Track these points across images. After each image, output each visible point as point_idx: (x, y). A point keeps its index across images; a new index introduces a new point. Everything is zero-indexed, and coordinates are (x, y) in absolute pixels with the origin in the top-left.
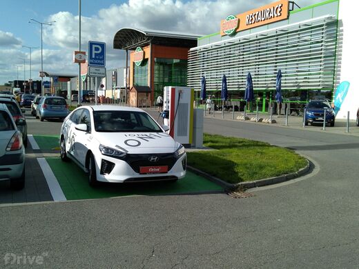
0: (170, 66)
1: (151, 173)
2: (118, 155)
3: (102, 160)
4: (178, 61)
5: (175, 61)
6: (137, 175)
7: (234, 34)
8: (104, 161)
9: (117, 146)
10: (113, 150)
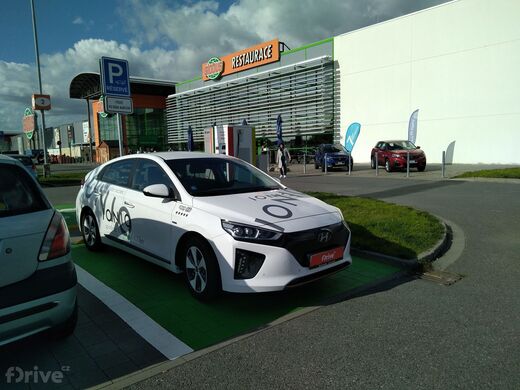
0: (142, 117)
1: (323, 263)
2: (267, 238)
3: (237, 249)
4: (151, 110)
5: (148, 111)
6: (305, 272)
7: (219, 78)
8: (239, 253)
9: (257, 220)
10: (253, 229)
